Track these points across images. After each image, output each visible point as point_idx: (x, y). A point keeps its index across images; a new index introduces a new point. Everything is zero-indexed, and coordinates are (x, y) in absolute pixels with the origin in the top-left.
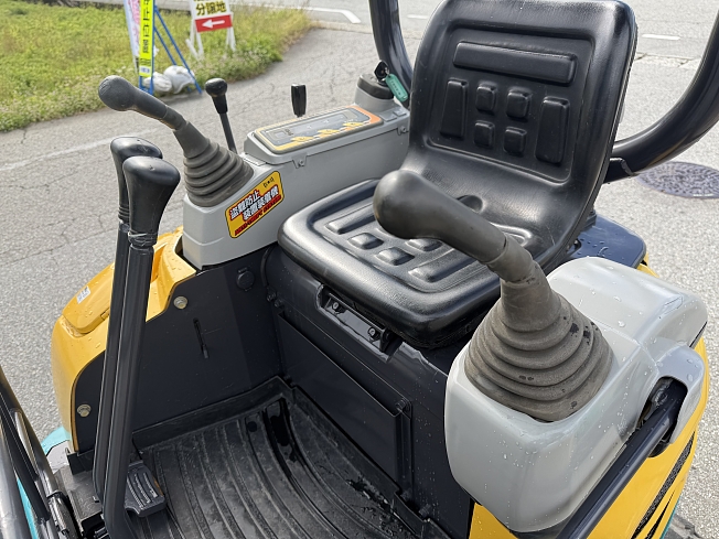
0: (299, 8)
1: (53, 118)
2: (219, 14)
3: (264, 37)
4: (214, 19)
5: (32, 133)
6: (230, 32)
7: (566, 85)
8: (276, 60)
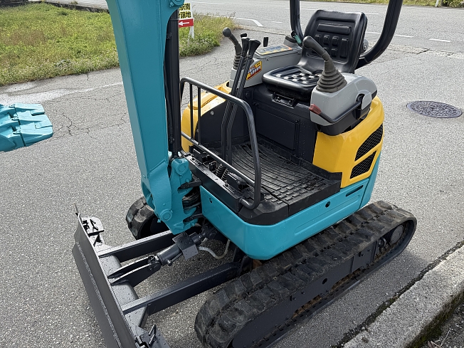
0: (228, 17)
1: (100, 69)
2: (187, 18)
3: (210, 33)
4: (184, 21)
5: (91, 75)
6: (192, 28)
7: (348, 35)
8: (216, 45)
